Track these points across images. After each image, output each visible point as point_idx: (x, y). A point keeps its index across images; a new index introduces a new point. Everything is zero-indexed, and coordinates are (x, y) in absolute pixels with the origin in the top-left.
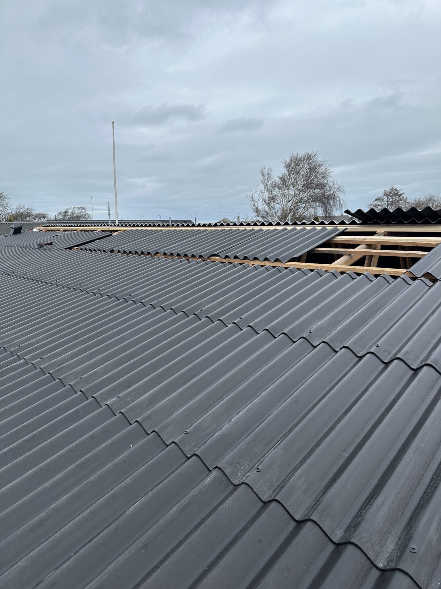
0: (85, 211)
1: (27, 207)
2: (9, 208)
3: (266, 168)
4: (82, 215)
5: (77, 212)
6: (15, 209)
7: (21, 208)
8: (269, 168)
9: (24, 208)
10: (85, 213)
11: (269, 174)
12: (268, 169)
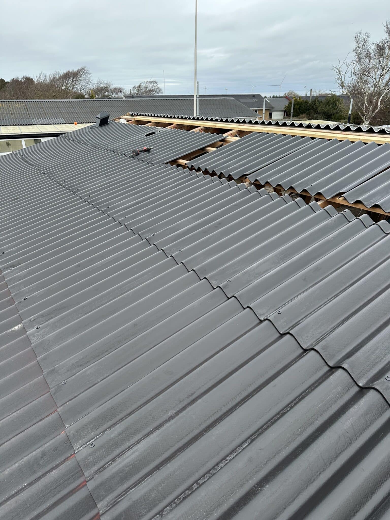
0: (156, 86)
1: (106, 82)
2: (91, 83)
3: (362, 33)
4: (154, 89)
5: (150, 86)
6: (96, 84)
7: (101, 83)
8: (366, 33)
9: (103, 82)
10: (156, 88)
11: (365, 41)
12: (365, 35)
